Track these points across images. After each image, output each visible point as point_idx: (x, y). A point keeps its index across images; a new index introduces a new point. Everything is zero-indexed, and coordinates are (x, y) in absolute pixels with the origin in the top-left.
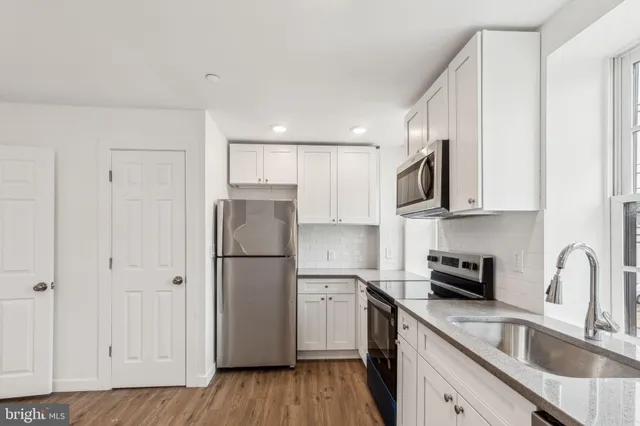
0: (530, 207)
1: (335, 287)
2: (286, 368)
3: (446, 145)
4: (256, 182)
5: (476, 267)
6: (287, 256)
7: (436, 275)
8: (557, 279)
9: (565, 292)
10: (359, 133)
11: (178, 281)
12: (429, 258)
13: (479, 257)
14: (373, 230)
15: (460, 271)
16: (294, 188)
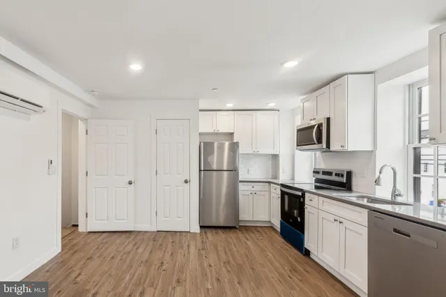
0: (371, 149)
1: (258, 187)
2: (234, 228)
3: (328, 120)
4: (212, 131)
5: (342, 176)
6: (234, 170)
7: (317, 181)
8: (379, 177)
9: (382, 181)
10: (272, 105)
11: (186, 182)
12: (314, 172)
13: (344, 171)
14: (275, 157)
15: (333, 178)
16: (232, 134)
